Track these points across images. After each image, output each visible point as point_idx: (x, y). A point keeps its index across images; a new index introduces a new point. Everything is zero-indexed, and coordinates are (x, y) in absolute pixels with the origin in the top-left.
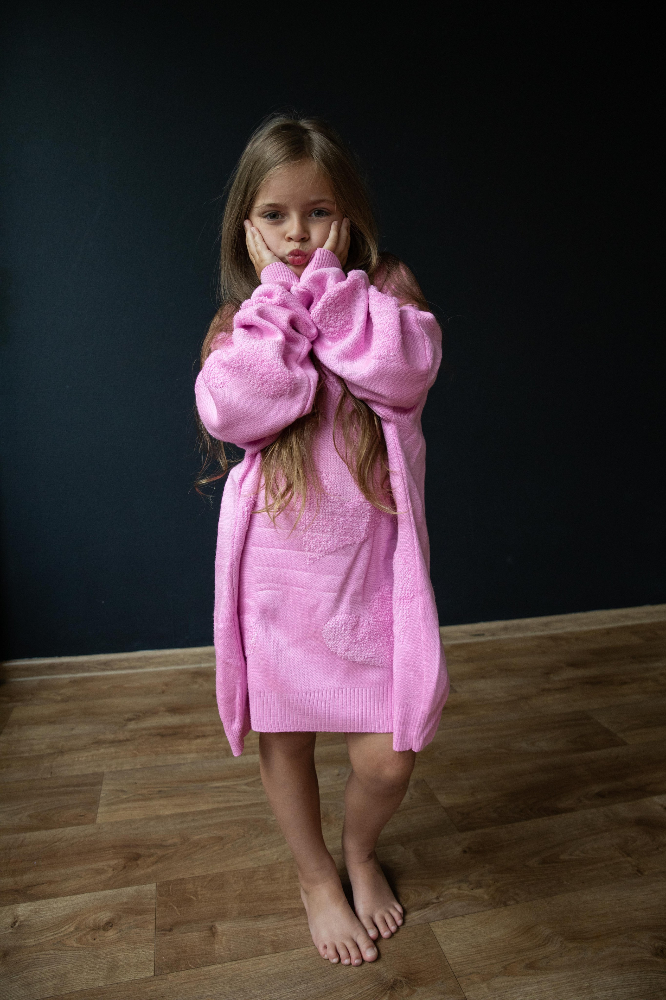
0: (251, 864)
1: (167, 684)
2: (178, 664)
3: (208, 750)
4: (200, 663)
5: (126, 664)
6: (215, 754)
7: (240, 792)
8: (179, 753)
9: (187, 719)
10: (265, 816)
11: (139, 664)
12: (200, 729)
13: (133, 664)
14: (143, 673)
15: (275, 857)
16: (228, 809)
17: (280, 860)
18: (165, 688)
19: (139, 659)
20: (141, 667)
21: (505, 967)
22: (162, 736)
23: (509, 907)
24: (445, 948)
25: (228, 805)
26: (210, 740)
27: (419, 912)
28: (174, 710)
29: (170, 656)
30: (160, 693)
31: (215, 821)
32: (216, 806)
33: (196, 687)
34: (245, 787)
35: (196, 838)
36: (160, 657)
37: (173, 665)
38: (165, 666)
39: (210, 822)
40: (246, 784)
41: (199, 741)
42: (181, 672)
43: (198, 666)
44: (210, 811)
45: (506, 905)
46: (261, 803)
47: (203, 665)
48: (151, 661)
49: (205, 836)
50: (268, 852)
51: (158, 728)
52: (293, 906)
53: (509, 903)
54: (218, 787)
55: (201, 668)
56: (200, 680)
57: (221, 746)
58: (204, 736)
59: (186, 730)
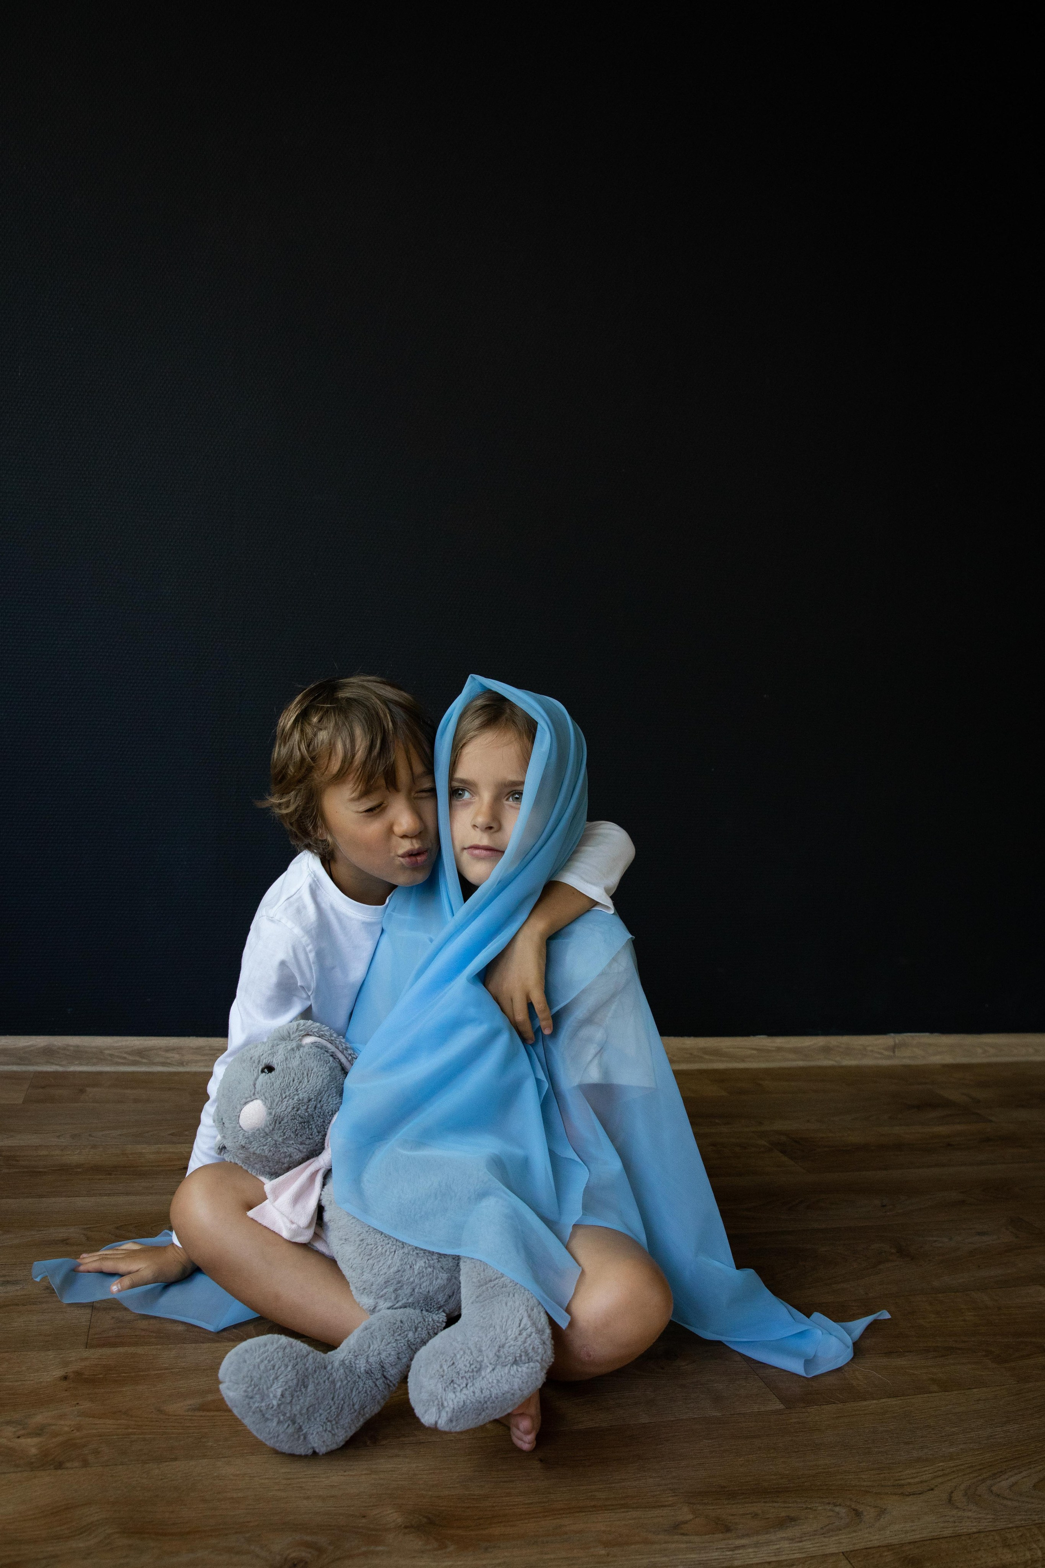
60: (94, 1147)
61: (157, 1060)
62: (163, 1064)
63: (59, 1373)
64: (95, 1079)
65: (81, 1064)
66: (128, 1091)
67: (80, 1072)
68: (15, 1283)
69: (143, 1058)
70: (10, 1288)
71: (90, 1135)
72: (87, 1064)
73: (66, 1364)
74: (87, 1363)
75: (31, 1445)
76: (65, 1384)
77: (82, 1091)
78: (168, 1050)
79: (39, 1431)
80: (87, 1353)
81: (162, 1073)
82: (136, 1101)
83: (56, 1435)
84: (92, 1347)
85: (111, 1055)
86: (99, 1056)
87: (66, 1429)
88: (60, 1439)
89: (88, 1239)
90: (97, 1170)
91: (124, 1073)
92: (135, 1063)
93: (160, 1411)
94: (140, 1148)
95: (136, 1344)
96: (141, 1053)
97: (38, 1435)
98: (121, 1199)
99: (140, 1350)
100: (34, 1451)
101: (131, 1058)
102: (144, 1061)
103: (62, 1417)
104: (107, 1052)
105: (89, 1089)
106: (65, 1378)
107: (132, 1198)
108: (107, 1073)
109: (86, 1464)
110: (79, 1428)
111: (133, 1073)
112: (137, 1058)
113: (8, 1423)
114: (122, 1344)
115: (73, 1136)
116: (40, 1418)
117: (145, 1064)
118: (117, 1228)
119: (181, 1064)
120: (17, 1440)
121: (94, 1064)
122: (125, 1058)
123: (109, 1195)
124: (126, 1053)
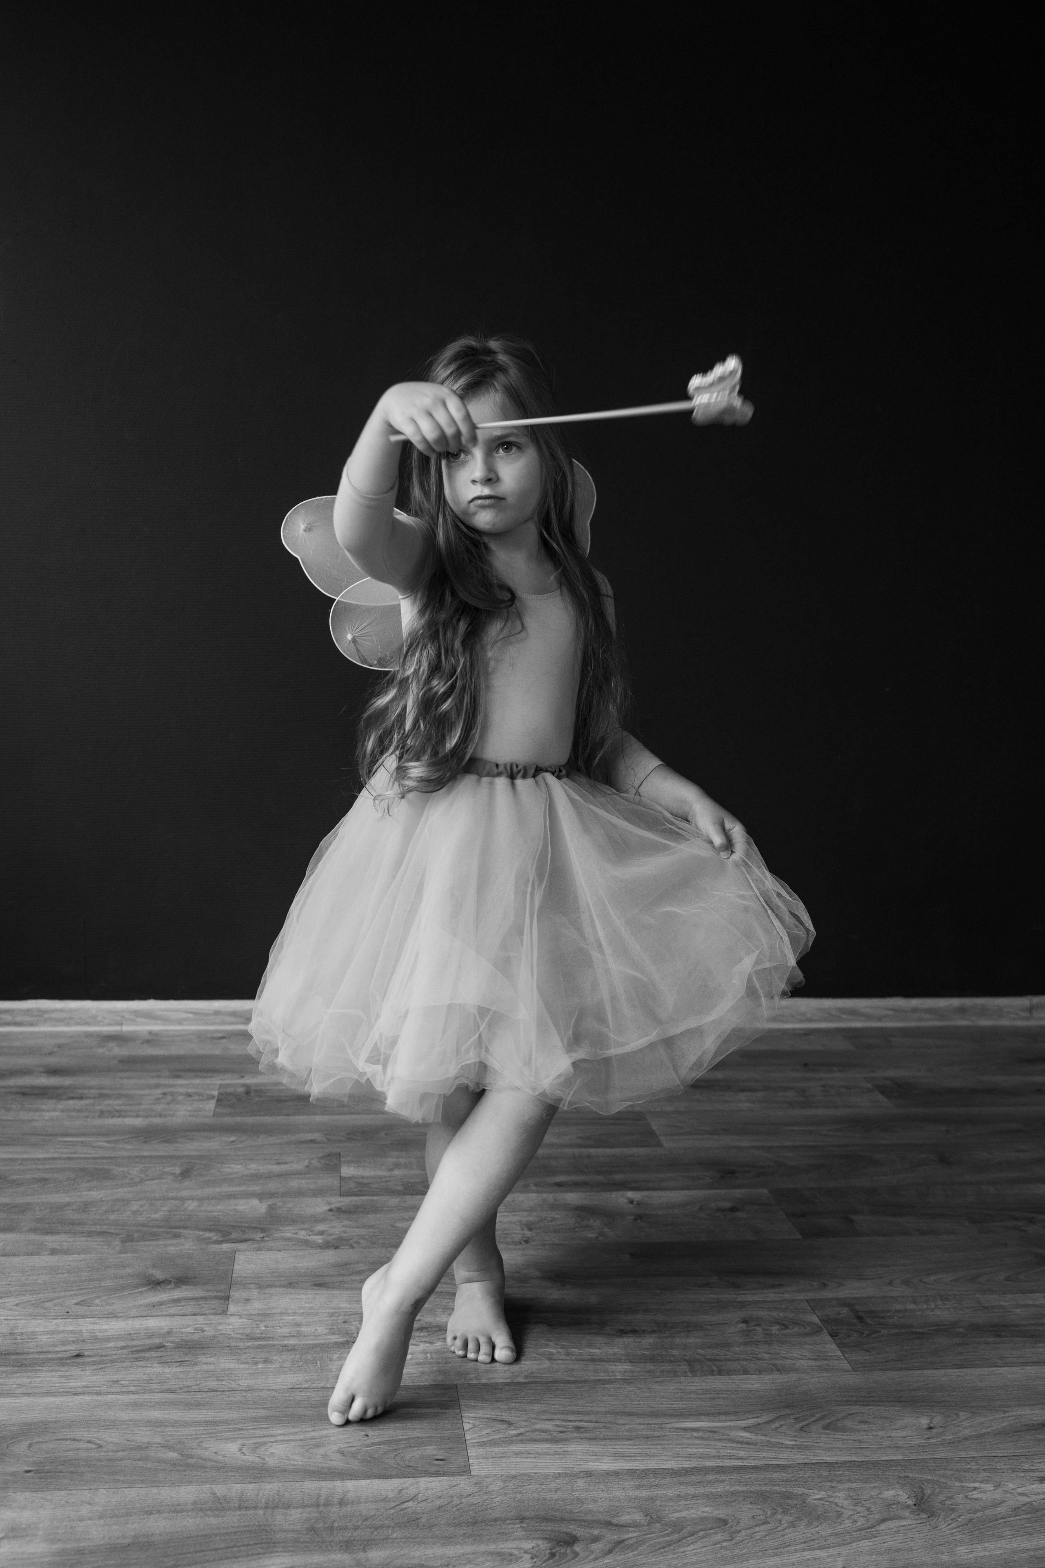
0: (67, 1199)
1: (60, 1046)
2: (88, 1024)
3: (78, 1111)
4: (122, 1024)
5: (8, 1018)
6: (86, 1114)
7: (94, 1147)
8: (37, 1110)
9: (67, 1081)
10: (111, 1167)
11: (27, 1019)
12: (80, 1091)
13: (19, 1019)
14: (32, 1033)
15: (99, 1197)
16: (69, 1159)
17: (103, 1199)
18: (56, 1049)
19: (28, 1012)
20: (31, 1024)
21: (290, 1284)
22: (24, 1094)
23: (338, 1250)
24: (236, 1267)
25: (72, 1156)
26: (87, 1102)
27: (233, 1244)
28: (53, 1071)
29: (76, 1010)
30: (45, 1054)
31: (47, 1166)
32: (55, 1155)
33: (101, 1050)
34: (104, 1144)
35: (14, 1177)
36: (62, 1010)
37: (78, 1024)
38: (67, 1025)
39: (40, 1167)
40: (107, 1142)
41: (71, 1102)
42: (89, 1035)
43: (116, 1028)
44: (45, 1159)
45: (337, 1248)
46: (115, 1157)
47: (125, 1028)
48: (46, 1016)
49: (27, 1177)
50: (93, 1193)
51: (21, 1087)
52: (93, 1229)
53: (342, 1247)
54: (69, 1142)
55: (121, 1031)
56: (110, 1044)
57: (98, 1108)
58: (81, 1098)
59: (59, 1091)
63: (327, 1208)
68: (286, 1163)
70: (283, 1166)
73: (330, 1204)
74: (343, 1204)
75: (319, 1239)
76: (331, 1213)
79: (322, 1233)
80: (341, 1199)
83: (332, 1235)
84: (344, 1196)
87: (337, 1232)
88: (334, 1237)
89: (329, 1140)
93: (392, 1226)
95: (373, 1195)
97: (320, 1235)
98: (347, 1117)
99: (375, 1198)
100: (320, 1241)
103: (332, 1227)
106: (331, 1210)
109: (352, 1247)
110: (345, 1232)
113: (303, 1229)
114: (363, 1195)
116: (320, 1227)
118: (348, 1134)
120: (308, 1237)
123: (338, 1114)
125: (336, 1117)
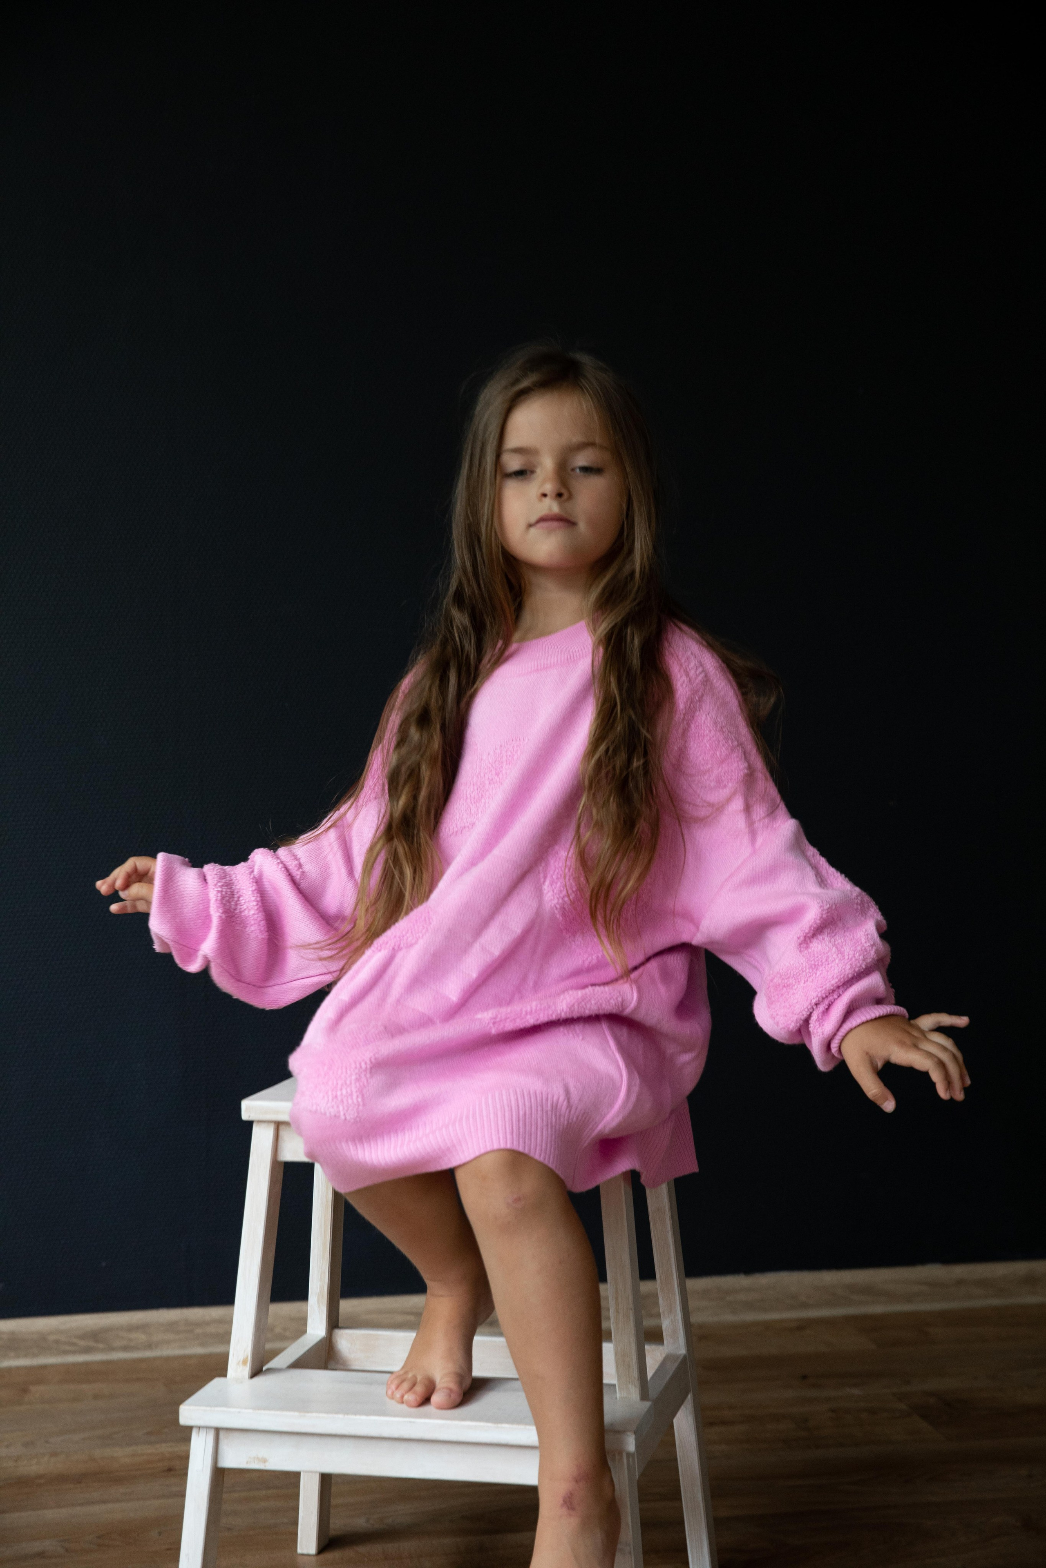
60: (54, 1454)
61: (117, 1343)
62: (126, 1348)
64: (38, 1375)
65: (17, 1357)
66: (85, 1387)
67: (18, 1368)
69: (97, 1341)
71: (47, 1442)
72: (26, 1356)
77: (25, 1391)
78: (131, 1328)
81: (124, 1361)
82: (96, 1397)
85: (57, 1342)
86: (41, 1344)
89: (67, 1550)
90: (61, 1479)
91: (75, 1365)
92: (87, 1350)
94: (109, 1452)
96: (96, 1336)
98: (97, 1509)
101: (82, 1343)
102: (101, 1346)
104: (51, 1338)
105: (33, 1388)
107: (110, 1506)
108: (52, 1366)
111: (86, 1364)
112: (91, 1343)
115: (25, 1445)
117: (102, 1350)
118: (99, 1537)
119: (149, 1346)
121: (35, 1355)
122: (75, 1344)
123: (82, 1504)
124: (76, 1337)
125: (78, 1508)
